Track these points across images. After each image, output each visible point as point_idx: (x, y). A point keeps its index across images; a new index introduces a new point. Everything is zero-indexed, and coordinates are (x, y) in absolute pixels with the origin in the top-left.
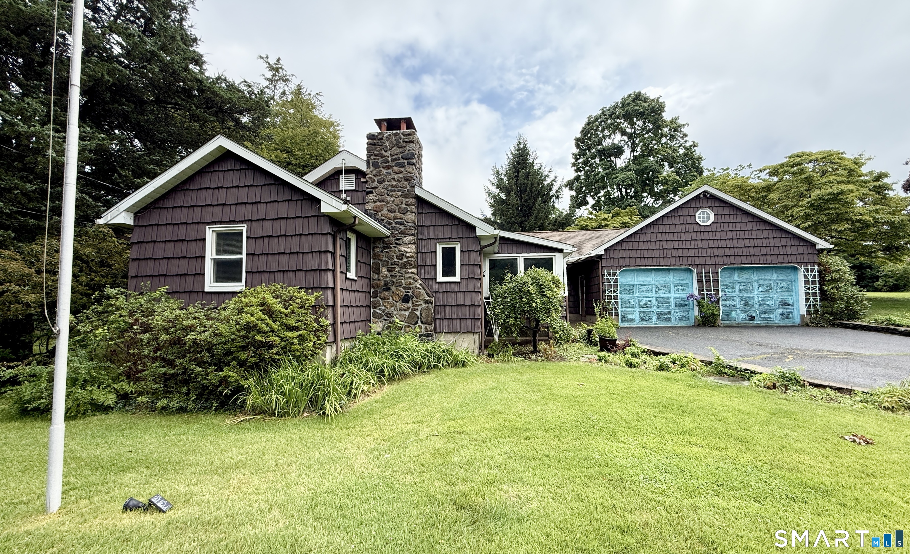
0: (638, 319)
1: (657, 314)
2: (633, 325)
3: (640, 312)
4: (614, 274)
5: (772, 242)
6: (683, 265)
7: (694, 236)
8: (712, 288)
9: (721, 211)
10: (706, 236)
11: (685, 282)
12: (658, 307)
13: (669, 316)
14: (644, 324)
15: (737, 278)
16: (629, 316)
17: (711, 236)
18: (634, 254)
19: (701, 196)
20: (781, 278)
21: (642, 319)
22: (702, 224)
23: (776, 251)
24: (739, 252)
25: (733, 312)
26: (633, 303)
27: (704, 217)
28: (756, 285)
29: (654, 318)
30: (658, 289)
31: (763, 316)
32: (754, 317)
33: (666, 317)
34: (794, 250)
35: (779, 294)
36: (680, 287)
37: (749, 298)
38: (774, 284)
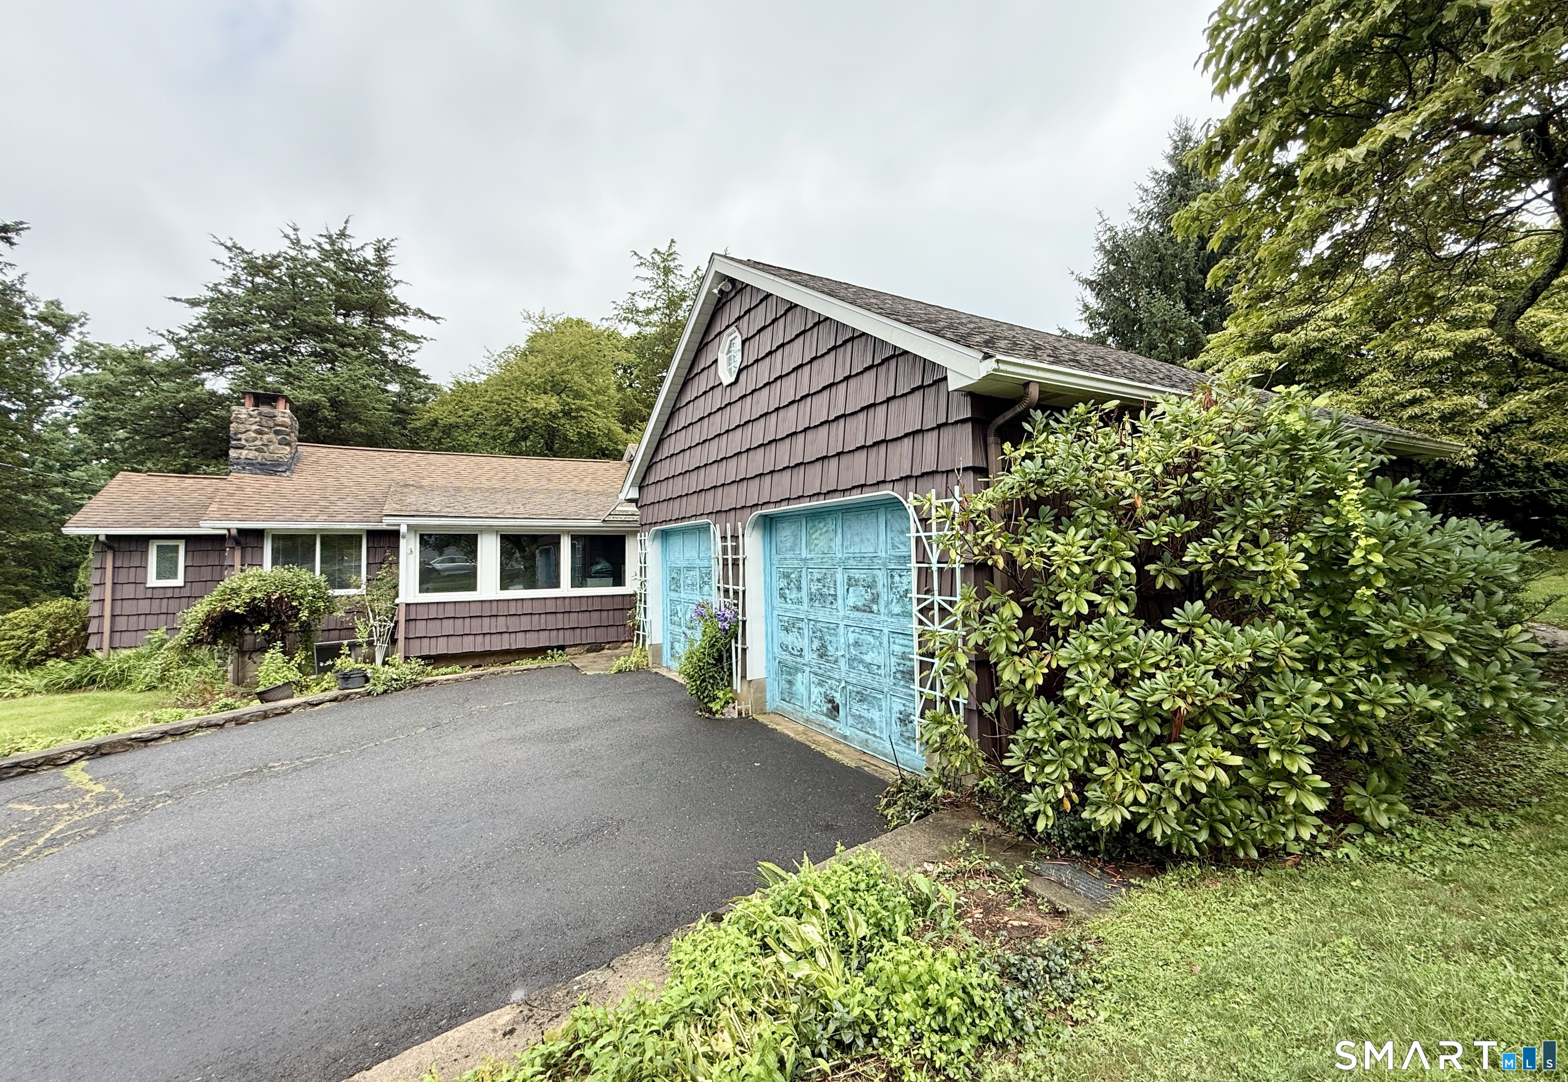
3: (686, 639)
6: (703, 515)
7: (718, 423)
9: (753, 324)
10: (733, 417)
15: (805, 553)
16: (676, 647)
17: (739, 414)
18: (661, 492)
22: (726, 382)
25: (800, 677)
26: (680, 614)
27: (734, 357)
28: (841, 580)
30: (702, 581)
31: (856, 707)
32: (837, 708)
37: (828, 629)
38: (882, 578)
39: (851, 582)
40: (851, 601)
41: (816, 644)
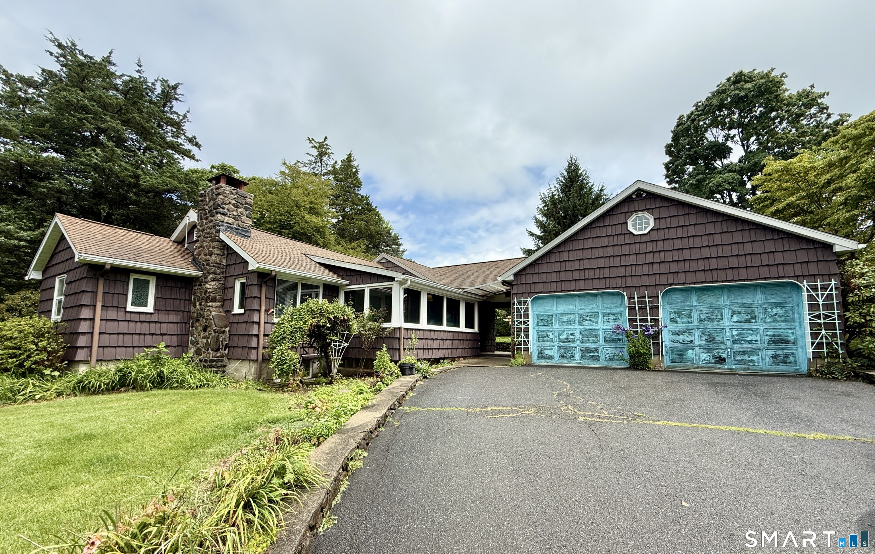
0: (557, 356)
1: (581, 350)
2: (550, 362)
3: (560, 348)
4: (525, 302)
5: (748, 248)
6: (609, 288)
7: (626, 250)
8: (649, 318)
9: (664, 213)
10: (643, 248)
11: (618, 310)
12: (582, 341)
13: (596, 354)
14: (565, 362)
15: (695, 303)
16: (547, 352)
17: (650, 247)
18: (549, 278)
19: (634, 197)
20: (774, 301)
21: (562, 357)
22: (636, 233)
23: (756, 261)
24: (694, 266)
25: (690, 351)
26: (551, 336)
27: (640, 224)
28: (726, 313)
29: (578, 356)
30: (582, 319)
31: (739, 357)
32: (724, 359)
33: (592, 354)
34: (789, 258)
35: (768, 325)
36: (612, 317)
37: (716, 331)
38: (759, 311)
39: (733, 313)
41: (705, 337)
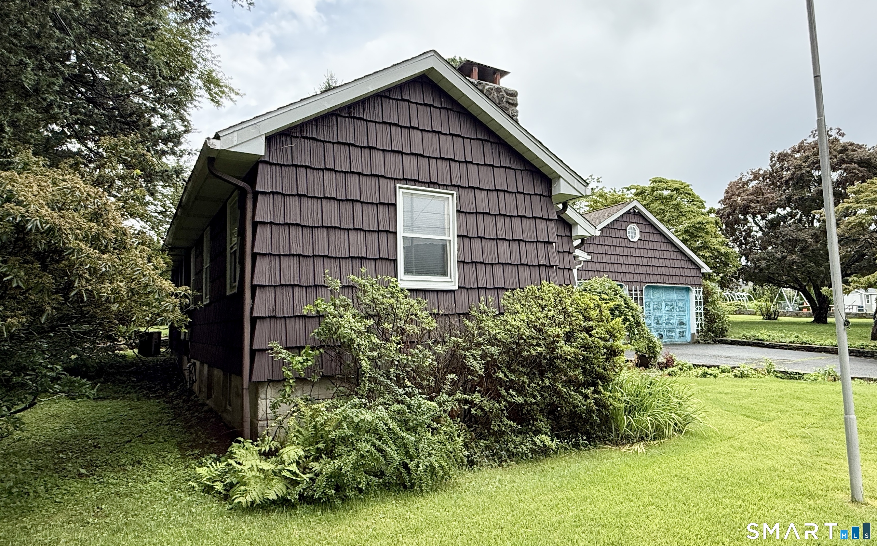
5: (676, 264)
7: (626, 251)
9: (644, 228)
10: (634, 252)
15: (652, 297)
17: (637, 252)
19: (632, 211)
20: (679, 298)
22: (631, 239)
23: (678, 272)
24: (656, 270)
27: (632, 233)
28: (664, 304)
32: (663, 336)
34: (689, 272)
35: (678, 313)
37: (660, 316)
38: (675, 304)
39: (666, 305)
40: (667, 309)
41: (656, 321)
